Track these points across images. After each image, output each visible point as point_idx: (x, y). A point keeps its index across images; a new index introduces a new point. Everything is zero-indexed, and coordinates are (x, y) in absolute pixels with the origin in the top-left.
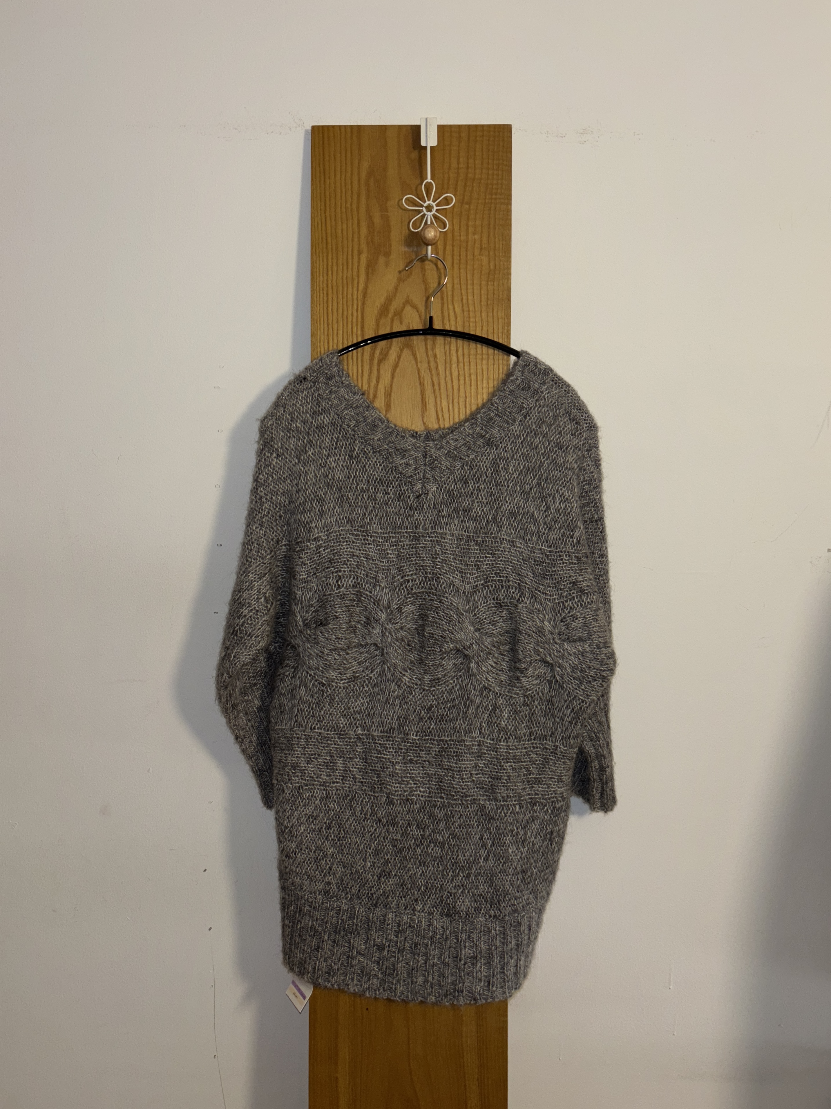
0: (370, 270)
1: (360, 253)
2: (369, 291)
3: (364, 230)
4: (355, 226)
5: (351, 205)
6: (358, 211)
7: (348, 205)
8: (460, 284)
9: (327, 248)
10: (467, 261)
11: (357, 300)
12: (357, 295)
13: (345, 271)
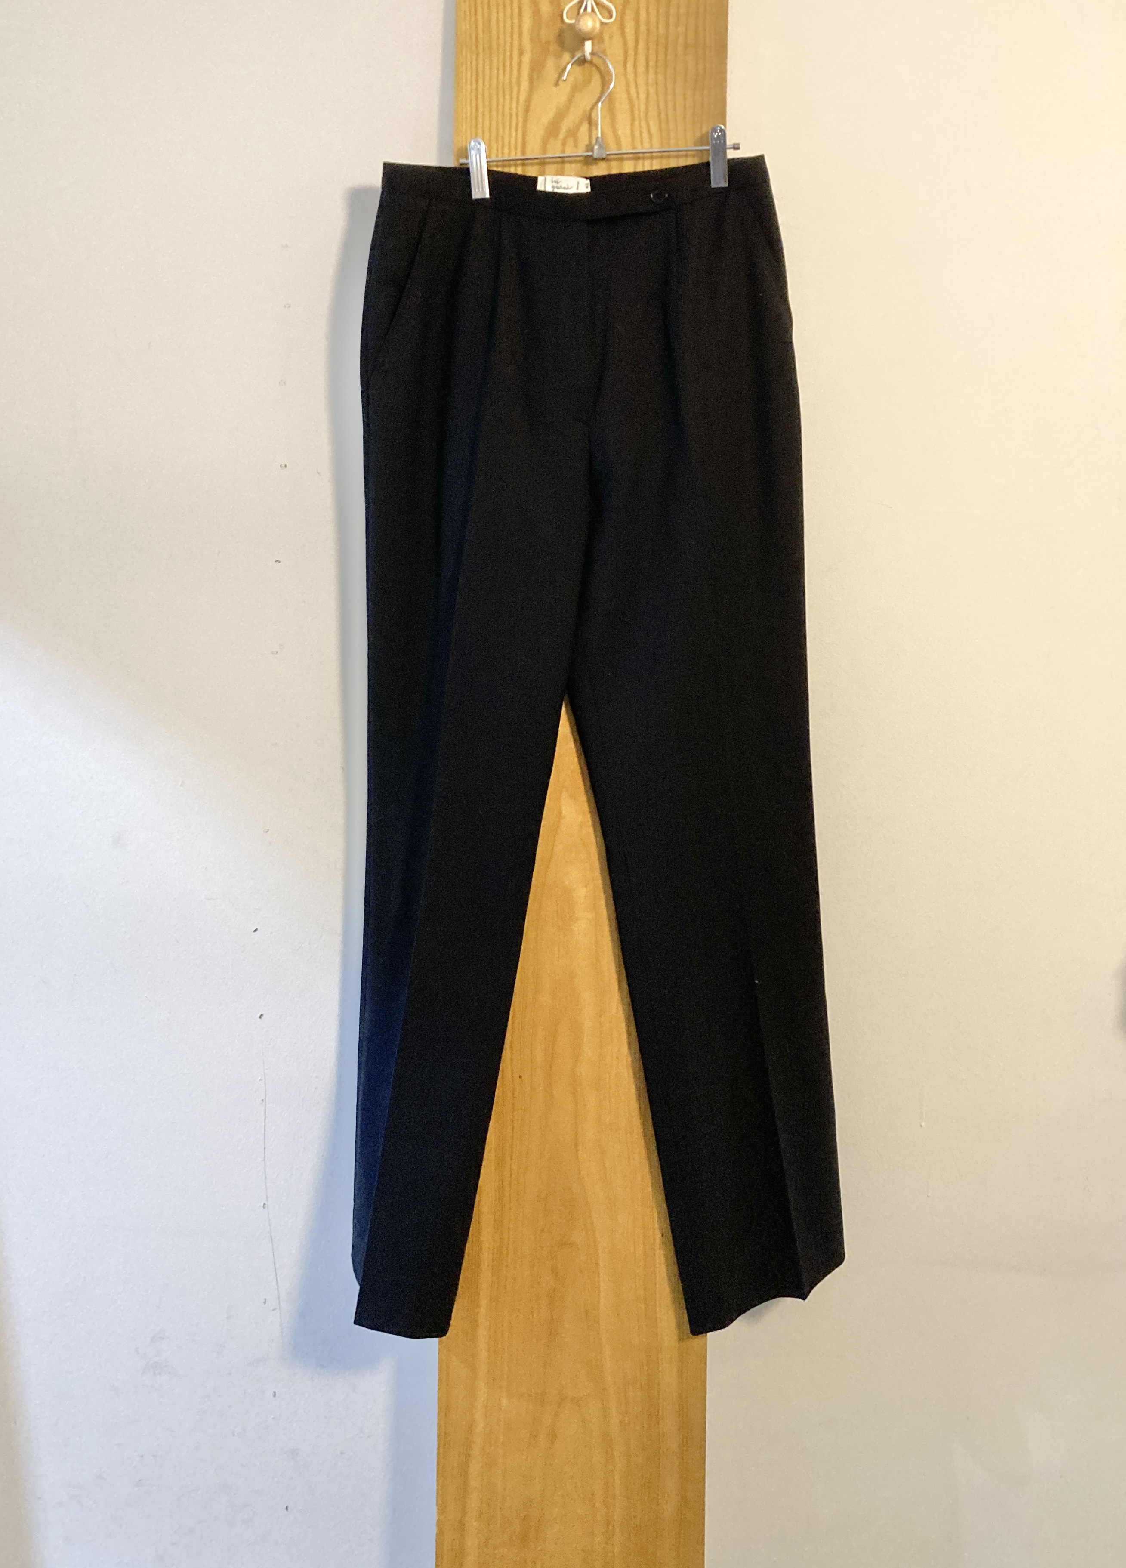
0: (535, 77)
1: (521, 53)
2: (533, 104)
3: (527, 23)
4: (516, 15)
8: (657, 94)
9: (477, 46)
11: (517, 116)
12: (517, 108)
13: (501, 77)
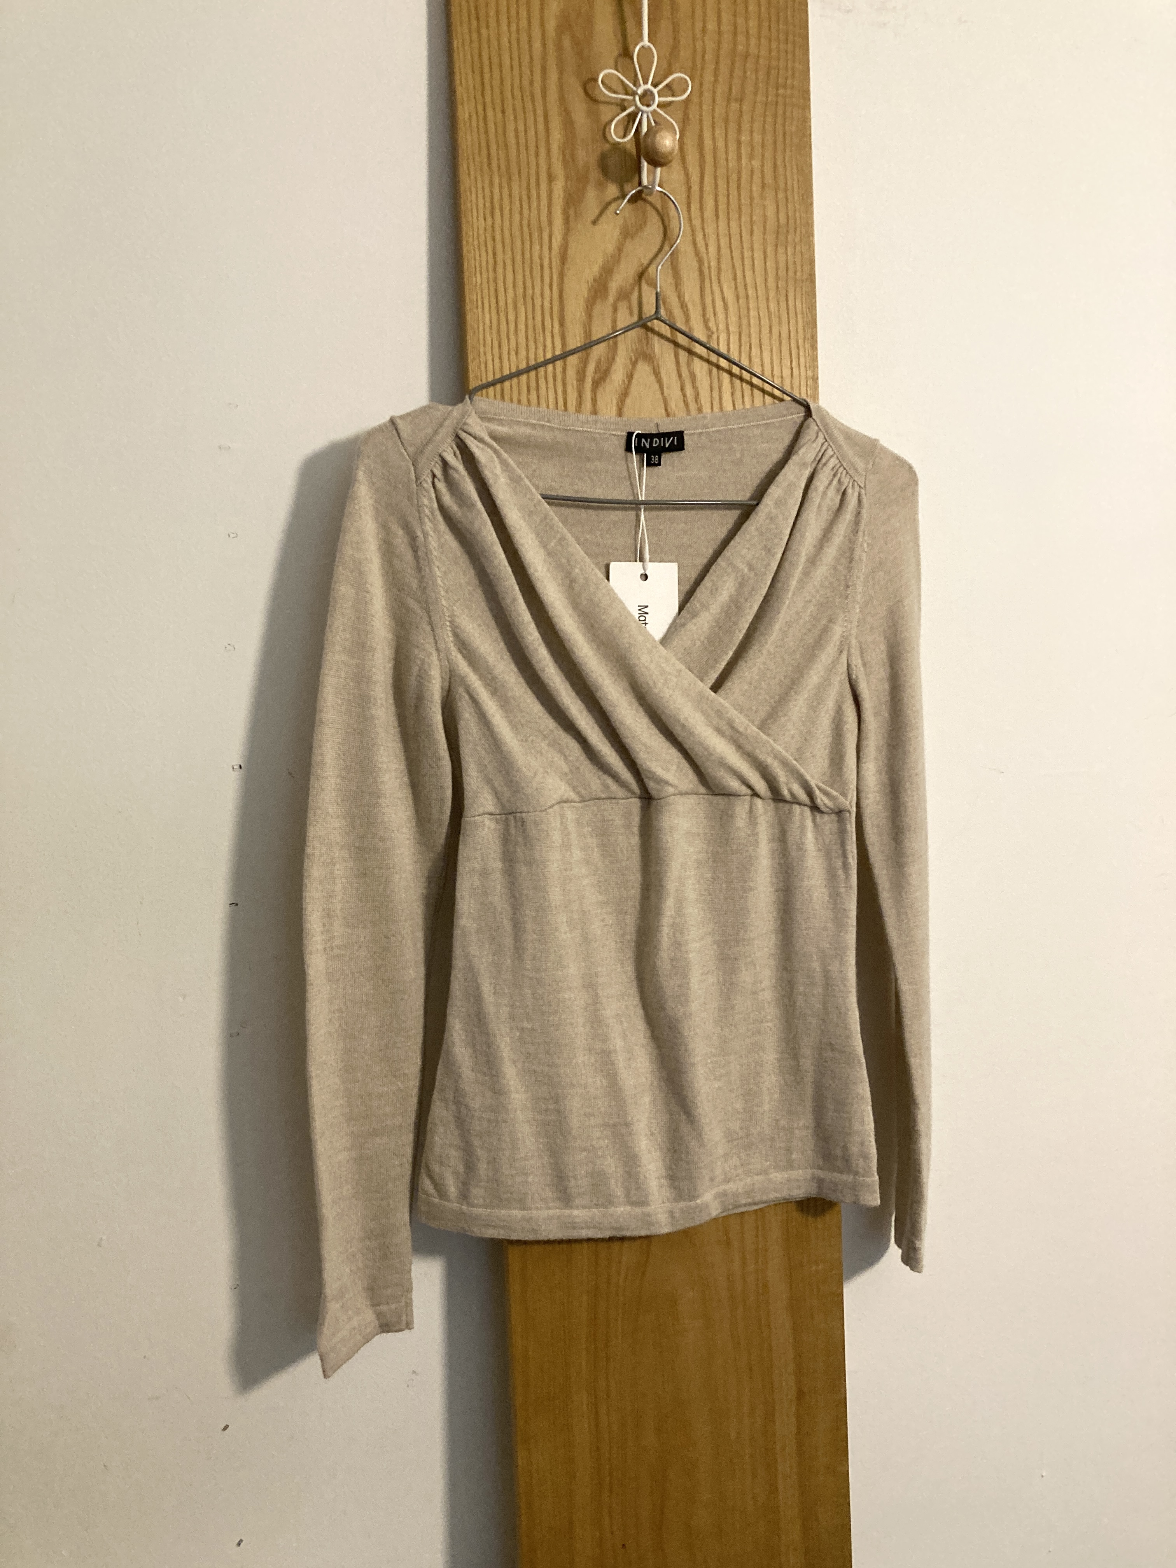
0: (571, 212)
1: (551, 178)
2: (571, 252)
3: (557, 136)
4: (541, 127)
5: (531, 83)
6: (544, 96)
7: (526, 83)
8: (731, 248)
10: (740, 208)
11: (551, 268)
12: (550, 259)
